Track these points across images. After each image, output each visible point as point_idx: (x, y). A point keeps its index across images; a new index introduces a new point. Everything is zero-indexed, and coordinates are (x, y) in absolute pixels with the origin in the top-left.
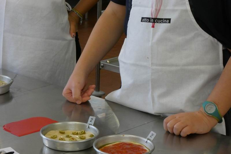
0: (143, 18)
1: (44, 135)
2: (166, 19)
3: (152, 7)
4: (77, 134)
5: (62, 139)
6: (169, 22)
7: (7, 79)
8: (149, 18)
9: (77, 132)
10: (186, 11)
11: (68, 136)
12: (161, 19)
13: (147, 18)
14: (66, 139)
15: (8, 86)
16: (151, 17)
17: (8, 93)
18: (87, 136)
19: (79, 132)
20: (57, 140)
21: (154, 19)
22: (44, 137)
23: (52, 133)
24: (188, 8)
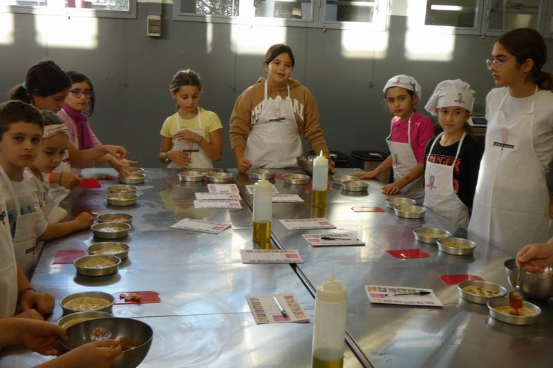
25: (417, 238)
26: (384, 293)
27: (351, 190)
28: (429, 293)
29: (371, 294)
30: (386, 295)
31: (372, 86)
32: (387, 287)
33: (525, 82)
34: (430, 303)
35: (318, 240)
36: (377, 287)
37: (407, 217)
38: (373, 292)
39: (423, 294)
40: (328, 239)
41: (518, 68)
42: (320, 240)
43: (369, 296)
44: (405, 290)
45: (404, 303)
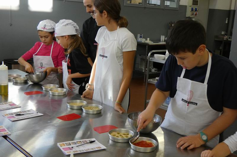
0: (182, 99)
1: (110, 134)
2: (195, 103)
3: (188, 96)
4: (125, 135)
5: (117, 137)
6: (197, 105)
7: (101, 107)
8: (186, 101)
9: (125, 133)
10: (206, 101)
11: (121, 135)
12: (192, 102)
13: (185, 100)
14: (120, 136)
15: (101, 110)
16: (187, 100)
17: (100, 113)
18: (129, 136)
19: (126, 134)
20: (115, 137)
21: (189, 102)
22: (110, 135)
23: (114, 133)
24: (207, 100)
25: (69, 107)
26: (71, 146)
27: (19, 82)
28: (94, 141)
29: (63, 149)
30: (72, 148)
31: (11, 25)
32: (70, 142)
33: (109, 23)
34: (98, 147)
35: (13, 117)
36: (64, 143)
37: (57, 95)
38: (64, 147)
39: (92, 142)
40: (20, 115)
41: (101, 16)
42: (15, 116)
43: (63, 150)
44: (81, 141)
45: (85, 151)
